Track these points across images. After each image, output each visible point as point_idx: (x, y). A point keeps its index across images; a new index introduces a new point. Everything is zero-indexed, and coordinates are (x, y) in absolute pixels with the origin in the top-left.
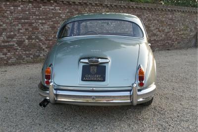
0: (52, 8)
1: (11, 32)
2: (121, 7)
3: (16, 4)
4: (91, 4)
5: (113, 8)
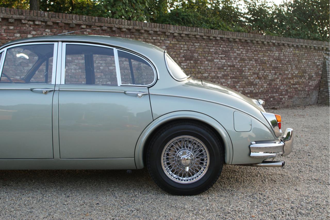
2: (197, 38)
3: (25, 29)
4: (147, 32)
5: (182, 39)
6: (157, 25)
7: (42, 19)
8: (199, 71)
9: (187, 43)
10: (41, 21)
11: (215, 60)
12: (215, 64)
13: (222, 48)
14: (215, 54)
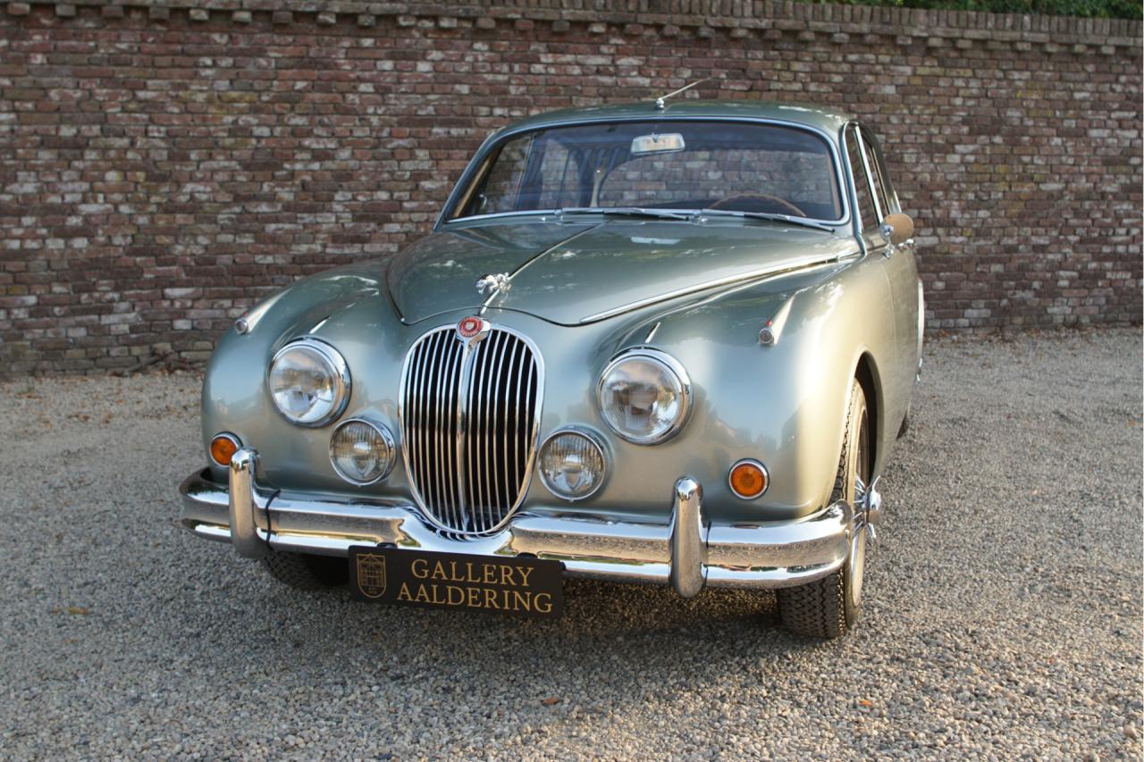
0: (600, 60)
1: (379, 188)
2: (1019, 52)
3: (409, 46)
4: (825, 38)
5: (962, 57)
6: (862, 11)
7: (461, 11)
8: (1024, 171)
9: (980, 73)
10: (460, 18)
11: (1094, 133)
12: (1093, 145)
13: (1125, 85)
14: (1092, 108)
